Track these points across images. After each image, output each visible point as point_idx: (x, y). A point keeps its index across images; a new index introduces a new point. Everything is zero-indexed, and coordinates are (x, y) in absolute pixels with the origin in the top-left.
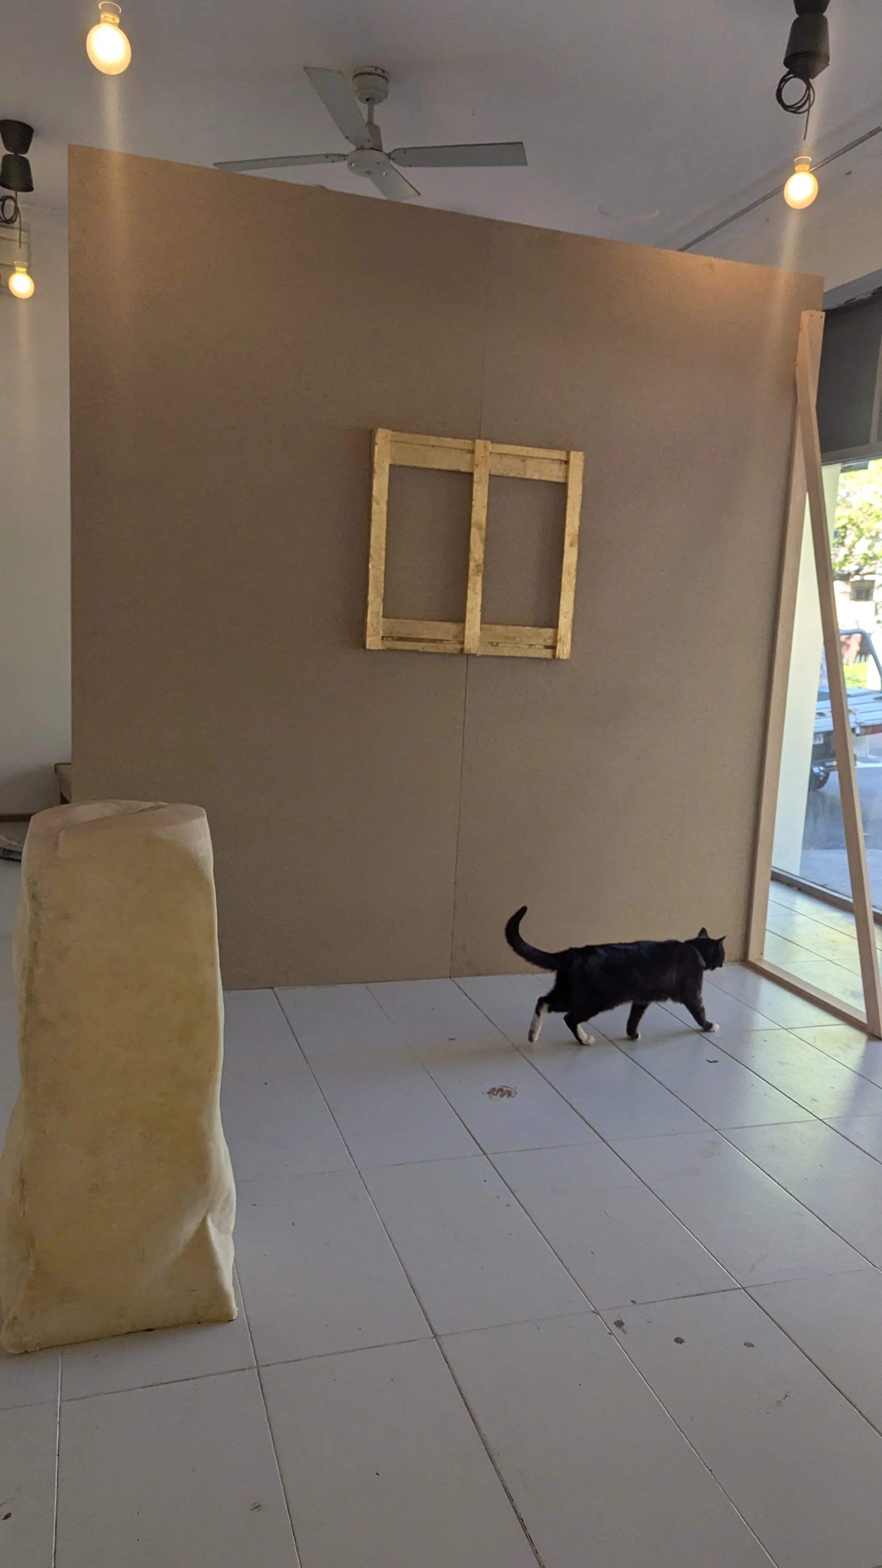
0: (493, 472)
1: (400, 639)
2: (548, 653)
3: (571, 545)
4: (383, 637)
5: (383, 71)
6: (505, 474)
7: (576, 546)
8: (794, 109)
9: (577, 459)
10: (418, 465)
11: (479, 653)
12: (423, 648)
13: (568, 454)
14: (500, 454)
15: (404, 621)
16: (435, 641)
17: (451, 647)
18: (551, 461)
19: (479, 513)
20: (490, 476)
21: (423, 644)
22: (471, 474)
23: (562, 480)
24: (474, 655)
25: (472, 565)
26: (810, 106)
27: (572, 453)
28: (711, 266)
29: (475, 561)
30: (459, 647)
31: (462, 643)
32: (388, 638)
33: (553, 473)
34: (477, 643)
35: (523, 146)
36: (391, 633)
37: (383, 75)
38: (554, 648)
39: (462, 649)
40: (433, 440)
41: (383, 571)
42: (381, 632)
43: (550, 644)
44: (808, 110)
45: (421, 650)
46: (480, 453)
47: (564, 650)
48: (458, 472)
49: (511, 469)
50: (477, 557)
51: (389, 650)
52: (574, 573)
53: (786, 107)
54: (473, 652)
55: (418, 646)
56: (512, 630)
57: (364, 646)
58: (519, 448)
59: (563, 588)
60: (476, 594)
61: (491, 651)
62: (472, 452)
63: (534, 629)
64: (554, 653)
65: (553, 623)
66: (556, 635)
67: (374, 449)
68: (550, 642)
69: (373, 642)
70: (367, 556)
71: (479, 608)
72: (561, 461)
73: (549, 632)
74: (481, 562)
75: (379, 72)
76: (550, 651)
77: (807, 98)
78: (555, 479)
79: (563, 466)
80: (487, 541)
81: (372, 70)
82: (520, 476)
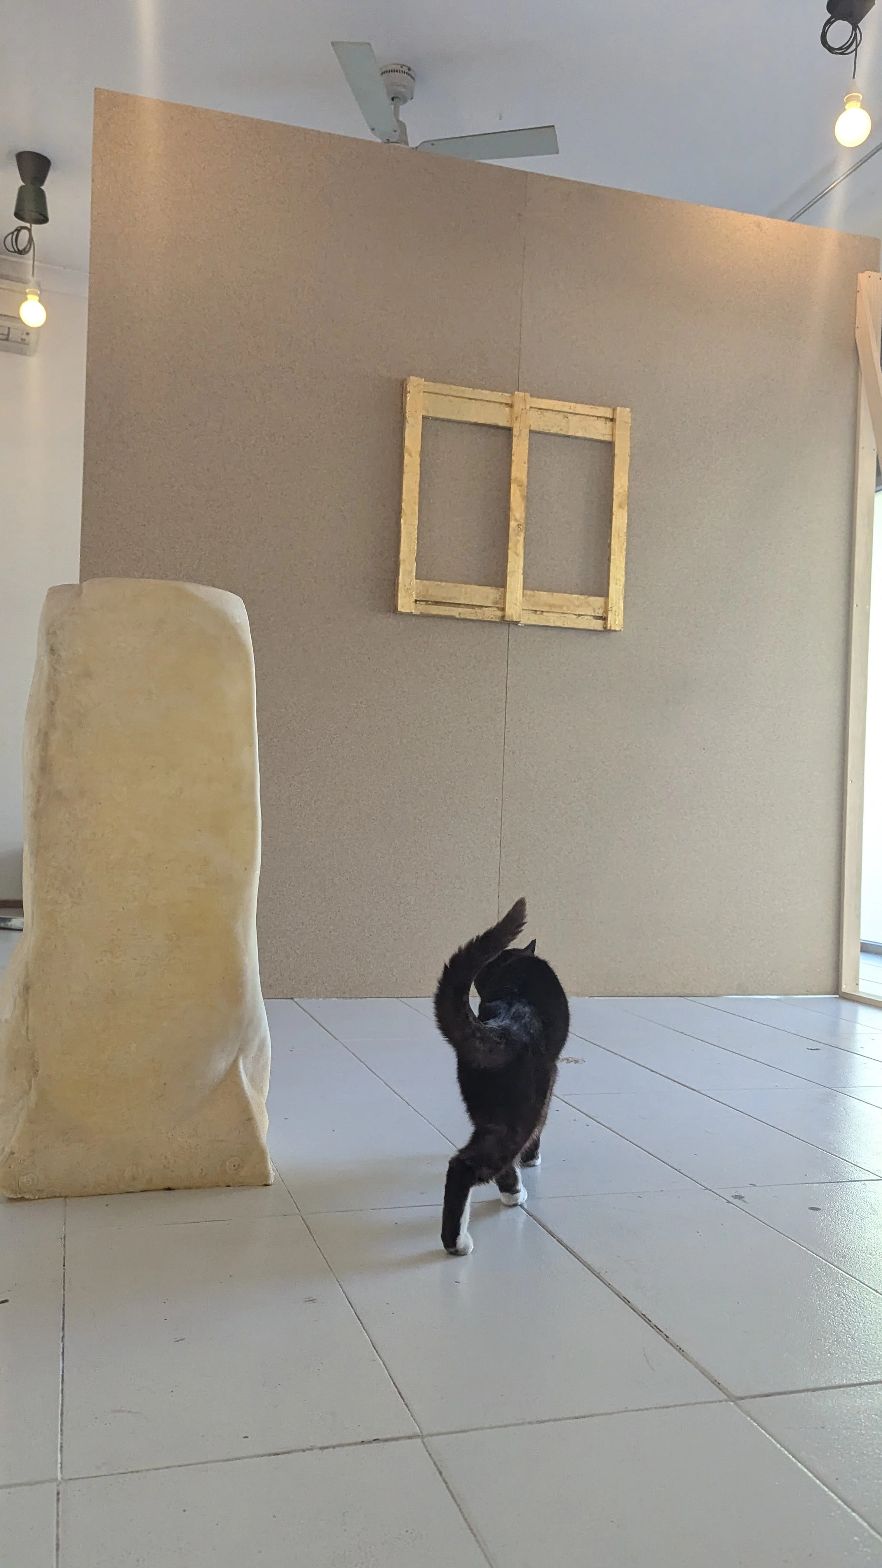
0: (532, 428)
1: (437, 603)
2: (598, 625)
3: (620, 506)
4: (416, 601)
5: (409, 69)
6: (546, 430)
7: (626, 509)
8: (842, 50)
9: (624, 414)
10: (453, 417)
11: (523, 621)
12: (460, 614)
13: (614, 410)
14: (540, 409)
15: (439, 583)
16: (473, 606)
17: (492, 614)
18: (596, 418)
19: (519, 470)
20: (531, 432)
21: (460, 610)
22: (510, 430)
23: (608, 438)
24: (516, 623)
25: (513, 524)
26: (857, 46)
27: (619, 409)
28: (759, 225)
29: (516, 520)
30: (499, 613)
31: (503, 609)
32: (421, 603)
33: (600, 431)
34: (518, 609)
35: (554, 129)
36: (424, 596)
37: (408, 71)
38: (604, 619)
39: (503, 617)
40: (469, 392)
41: (416, 527)
42: (414, 596)
43: (600, 615)
44: (856, 50)
45: (457, 616)
46: (518, 406)
47: (616, 621)
48: (496, 427)
49: (552, 424)
50: (518, 516)
51: (423, 616)
52: (624, 538)
53: (831, 50)
54: (515, 619)
55: (455, 612)
56: (558, 598)
57: (396, 609)
58: (561, 403)
59: (612, 552)
60: (518, 555)
61: (534, 620)
62: (511, 406)
63: (582, 597)
64: (606, 624)
65: (603, 591)
66: (606, 604)
67: (406, 397)
68: (600, 613)
69: (405, 604)
70: (398, 512)
71: (521, 571)
72: (606, 418)
73: (598, 601)
74: (522, 521)
75: (405, 69)
76: (601, 622)
77: (854, 40)
78: (602, 438)
79: (609, 424)
80: (528, 499)
81: (399, 68)
82: (562, 433)
